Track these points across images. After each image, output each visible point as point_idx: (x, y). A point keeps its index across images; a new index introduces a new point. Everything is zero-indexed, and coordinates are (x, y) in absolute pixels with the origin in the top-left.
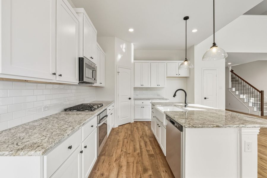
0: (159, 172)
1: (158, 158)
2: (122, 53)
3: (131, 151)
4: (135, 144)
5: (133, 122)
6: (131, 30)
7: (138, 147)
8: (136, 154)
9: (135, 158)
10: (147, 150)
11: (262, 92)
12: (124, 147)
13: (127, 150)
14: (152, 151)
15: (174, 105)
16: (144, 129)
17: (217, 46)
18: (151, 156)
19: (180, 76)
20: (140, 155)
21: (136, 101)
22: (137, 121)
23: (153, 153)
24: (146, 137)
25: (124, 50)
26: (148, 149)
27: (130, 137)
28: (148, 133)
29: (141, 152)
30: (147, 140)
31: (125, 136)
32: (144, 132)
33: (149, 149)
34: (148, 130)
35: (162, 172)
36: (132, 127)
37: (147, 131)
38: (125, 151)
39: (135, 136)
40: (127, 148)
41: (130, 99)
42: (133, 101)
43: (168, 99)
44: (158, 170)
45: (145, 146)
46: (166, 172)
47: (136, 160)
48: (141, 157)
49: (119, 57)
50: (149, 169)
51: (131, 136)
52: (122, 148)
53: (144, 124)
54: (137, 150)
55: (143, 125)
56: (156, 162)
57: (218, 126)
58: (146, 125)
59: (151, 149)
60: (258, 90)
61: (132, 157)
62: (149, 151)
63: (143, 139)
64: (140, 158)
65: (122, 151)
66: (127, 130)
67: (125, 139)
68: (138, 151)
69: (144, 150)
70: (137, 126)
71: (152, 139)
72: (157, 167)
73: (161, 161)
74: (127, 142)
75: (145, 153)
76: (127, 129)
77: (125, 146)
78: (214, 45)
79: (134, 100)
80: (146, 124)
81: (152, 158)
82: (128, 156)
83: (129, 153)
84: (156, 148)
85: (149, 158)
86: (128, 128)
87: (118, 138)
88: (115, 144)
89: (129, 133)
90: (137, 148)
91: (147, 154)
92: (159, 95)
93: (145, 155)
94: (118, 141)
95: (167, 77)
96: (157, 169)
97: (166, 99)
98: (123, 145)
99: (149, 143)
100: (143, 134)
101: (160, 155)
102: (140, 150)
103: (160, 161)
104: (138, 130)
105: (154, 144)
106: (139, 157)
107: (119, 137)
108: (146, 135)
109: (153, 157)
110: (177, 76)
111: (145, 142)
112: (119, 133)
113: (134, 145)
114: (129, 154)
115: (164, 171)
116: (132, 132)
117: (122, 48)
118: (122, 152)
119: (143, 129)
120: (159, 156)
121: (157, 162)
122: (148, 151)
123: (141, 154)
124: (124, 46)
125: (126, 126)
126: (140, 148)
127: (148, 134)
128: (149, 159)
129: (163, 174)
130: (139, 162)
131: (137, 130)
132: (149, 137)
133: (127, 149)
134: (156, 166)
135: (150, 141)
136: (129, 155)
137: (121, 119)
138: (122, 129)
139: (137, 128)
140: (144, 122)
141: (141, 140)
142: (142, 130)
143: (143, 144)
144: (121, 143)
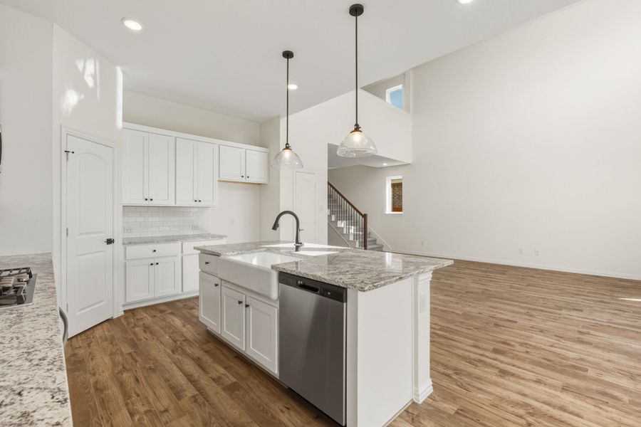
0: (273, 417)
1: (251, 385)
2: (80, 86)
3: (165, 402)
4: (167, 376)
5: (123, 313)
6: (133, 26)
7: (180, 379)
8: (185, 402)
9: (190, 414)
10: (213, 380)
11: (365, 216)
12: (134, 398)
13: (149, 403)
14: (229, 375)
15: (265, 249)
16: (170, 326)
17: (361, 131)
18: (231, 389)
19: (248, 180)
20: (201, 399)
21: (130, 248)
22: (134, 309)
23: (235, 380)
24: (191, 347)
25: (90, 81)
26: (215, 375)
27: (136, 361)
28: (189, 332)
29: (200, 390)
30: (198, 353)
31: (114, 365)
32: (174, 334)
33: (219, 375)
34: (184, 326)
35: (281, 414)
36: (125, 331)
37: (184, 330)
38: (146, 408)
39: (154, 352)
40: (146, 398)
41: (110, 241)
42: (122, 247)
43: (226, 237)
44: (270, 415)
45: (201, 371)
46: (288, 408)
47: (199, 418)
48: (210, 404)
49: (72, 98)
50: (248, 423)
51: (139, 359)
52: (127, 404)
53: (161, 311)
54: (185, 391)
55: (159, 315)
56: (253, 399)
57: (401, 278)
58: (170, 313)
59: (222, 371)
60: (360, 214)
61: (181, 416)
62: (220, 378)
63: (184, 353)
64: (207, 409)
65: (132, 414)
66: (112, 343)
67: (121, 372)
68: (190, 391)
69: (204, 381)
70: (141, 323)
71: (211, 346)
72: (262, 408)
73: (263, 388)
74: (137, 380)
75: (212, 390)
76: (112, 340)
77: (134, 395)
78: (357, 128)
79: (124, 244)
80: (170, 311)
81: (237, 392)
82: (163, 420)
83: (163, 409)
84: (232, 364)
85: (230, 395)
86: (113, 337)
87: (92, 380)
88: (92, 403)
89: (126, 349)
90: (181, 386)
91: (219, 389)
92: (196, 228)
93: (217, 393)
94: (97, 389)
95: (219, 181)
96: (267, 413)
97: (221, 237)
98: (126, 396)
99: (207, 359)
100: (175, 341)
101: (254, 378)
102: (194, 386)
103: (262, 391)
104: (151, 333)
105: (222, 357)
106: (200, 405)
107: (94, 374)
108: (186, 340)
109: (239, 391)
110: (243, 180)
111: (193, 359)
112: (82, 361)
113: (167, 380)
114: (166, 411)
115: (284, 409)
116: (134, 345)
117: (81, 70)
118: (137, 417)
119: (170, 328)
120: (253, 382)
121: (255, 397)
122: (216, 380)
123: (202, 397)
124: (89, 69)
125: (98, 333)
126: (191, 382)
127: (189, 336)
128: (233, 399)
129: (284, 418)
130: (210, 418)
131: (148, 335)
132: (196, 342)
133: (151, 401)
134: (259, 406)
135: (206, 352)
136: (165, 415)
137: (78, 313)
138: (89, 345)
139: (146, 328)
140: (158, 307)
141: (180, 358)
142: (167, 330)
143: (191, 367)
144: (114, 391)
